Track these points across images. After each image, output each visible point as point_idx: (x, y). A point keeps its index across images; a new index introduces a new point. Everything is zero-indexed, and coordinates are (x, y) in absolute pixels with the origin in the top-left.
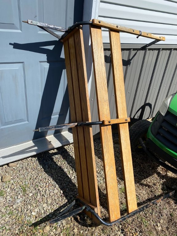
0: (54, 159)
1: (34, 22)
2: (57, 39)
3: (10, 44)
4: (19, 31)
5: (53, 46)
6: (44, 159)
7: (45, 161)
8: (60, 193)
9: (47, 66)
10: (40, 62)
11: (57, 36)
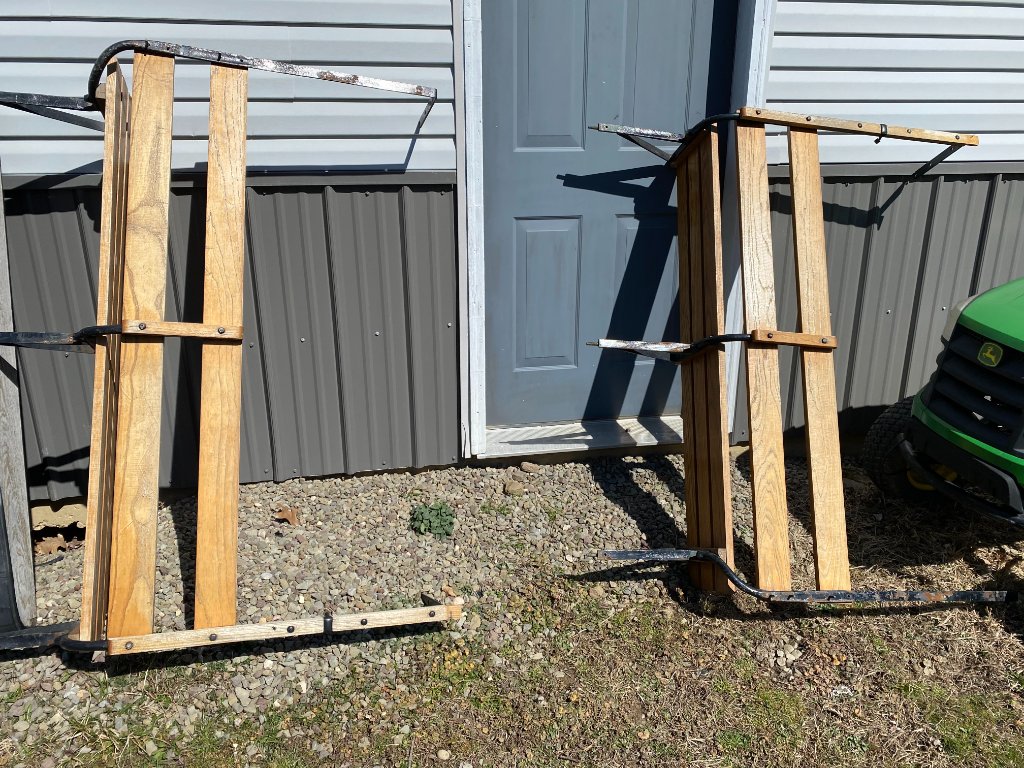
0: (634, 478)
1: (612, 127)
2: (663, 163)
3: (559, 177)
4: (580, 149)
5: (651, 179)
6: (606, 472)
7: (608, 476)
8: (641, 539)
9: (633, 225)
10: (619, 216)
11: (661, 155)
